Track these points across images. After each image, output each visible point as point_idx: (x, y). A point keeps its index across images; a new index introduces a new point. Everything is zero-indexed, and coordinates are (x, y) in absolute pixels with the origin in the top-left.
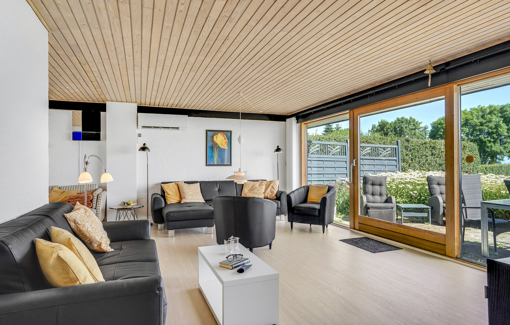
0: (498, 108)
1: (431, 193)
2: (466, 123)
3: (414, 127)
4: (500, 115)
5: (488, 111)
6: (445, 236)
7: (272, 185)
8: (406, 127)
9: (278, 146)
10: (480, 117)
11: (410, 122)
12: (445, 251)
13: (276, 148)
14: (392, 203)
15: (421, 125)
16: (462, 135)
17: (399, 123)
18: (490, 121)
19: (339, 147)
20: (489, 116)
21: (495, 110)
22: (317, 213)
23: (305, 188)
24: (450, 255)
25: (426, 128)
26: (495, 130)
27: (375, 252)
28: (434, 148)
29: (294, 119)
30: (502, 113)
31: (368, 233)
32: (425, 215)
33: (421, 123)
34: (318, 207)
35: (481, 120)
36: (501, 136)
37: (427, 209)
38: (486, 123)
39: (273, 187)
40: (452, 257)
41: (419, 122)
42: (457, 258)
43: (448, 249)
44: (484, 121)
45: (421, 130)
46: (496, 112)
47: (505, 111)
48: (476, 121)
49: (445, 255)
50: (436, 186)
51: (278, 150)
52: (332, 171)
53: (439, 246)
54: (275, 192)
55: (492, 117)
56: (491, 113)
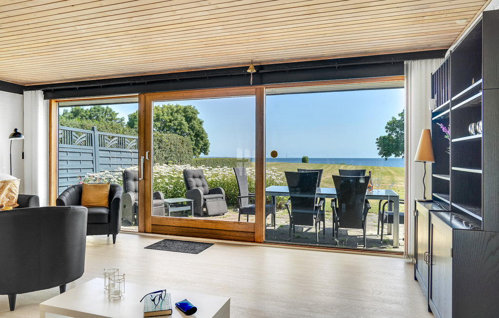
0: (182, 108)
1: (188, 186)
2: (157, 119)
3: (110, 118)
4: (183, 114)
5: (175, 109)
6: (254, 224)
7: (8, 187)
8: (102, 117)
9: (16, 130)
10: (170, 114)
11: (106, 112)
12: (254, 238)
13: (13, 132)
14: (161, 199)
15: (118, 116)
16: (155, 129)
17: (95, 111)
18: (176, 119)
19: (84, 135)
20: (176, 114)
21: (180, 109)
22: (106, 220)
23: (76, 188)
24: (259, 241)
25: (122, 120)
26: (179, 127)
27: (197, 253)
28: (161, 141)
29: (40, 93)
30: (185, 113)
31: (166, 234)
32: (188, 208)
33: (118, 114)
34: (104, 211)
35: (170, 117)
36: (184, 132)
37: (191, 201)
38: (173, 120)
39: (10, 190)
40: (260, 243)
41: (116, 112)
42: (264, 242)
43: (256, 235)
44: (173, 119)
45: (118, 121)
46: (181, 111)
47: (187, 112)
48: (166, 117)
49: (254, 242)
50: (191, 179)
51: (16, 134)
52: (77, 165)
53: (249, 235)
54: (16, 197)
55: (178, 116)
56: (177, 111)
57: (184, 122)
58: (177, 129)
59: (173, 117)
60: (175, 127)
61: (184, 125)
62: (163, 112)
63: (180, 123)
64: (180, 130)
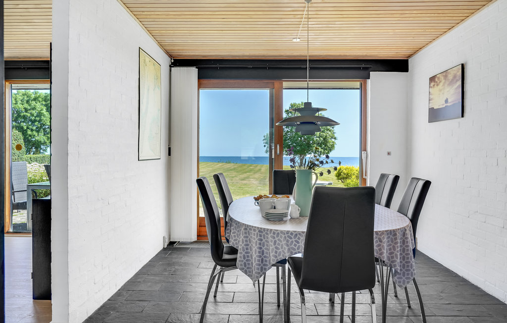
4: (44, 103)
5: (33, 97)
10: (25, 102)
18: (34, 109)
20: (34, 102)
21: (39, 97)
26: (38, 119)
35: (26, 106)
36: (44, 125)
42: (7, 233)
46: (40, 99)
48: (21, 106)
55: (37, 105)
56: (35, 99)
57: (44, 111)
58: (35, 121)
59: (30, 105)
60: (33, 118)
61: (44, 115)
62: (15, 99)
63: (40, 113)
64: (39, 121)
